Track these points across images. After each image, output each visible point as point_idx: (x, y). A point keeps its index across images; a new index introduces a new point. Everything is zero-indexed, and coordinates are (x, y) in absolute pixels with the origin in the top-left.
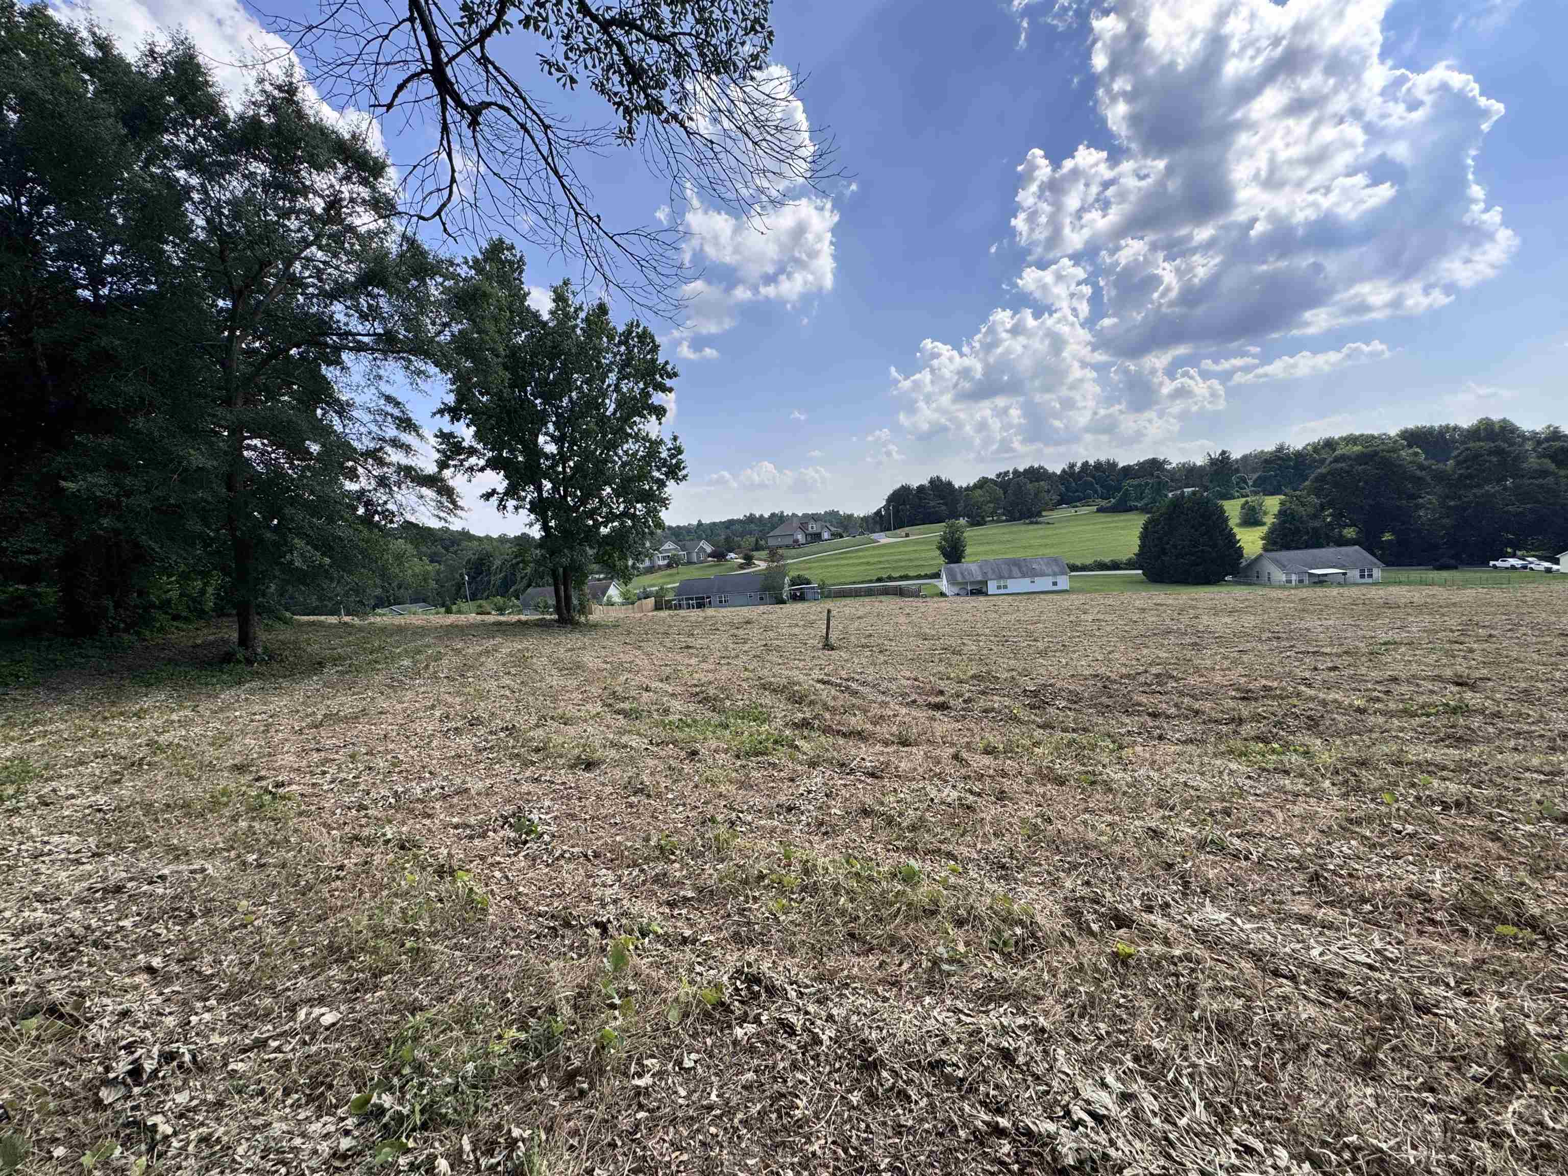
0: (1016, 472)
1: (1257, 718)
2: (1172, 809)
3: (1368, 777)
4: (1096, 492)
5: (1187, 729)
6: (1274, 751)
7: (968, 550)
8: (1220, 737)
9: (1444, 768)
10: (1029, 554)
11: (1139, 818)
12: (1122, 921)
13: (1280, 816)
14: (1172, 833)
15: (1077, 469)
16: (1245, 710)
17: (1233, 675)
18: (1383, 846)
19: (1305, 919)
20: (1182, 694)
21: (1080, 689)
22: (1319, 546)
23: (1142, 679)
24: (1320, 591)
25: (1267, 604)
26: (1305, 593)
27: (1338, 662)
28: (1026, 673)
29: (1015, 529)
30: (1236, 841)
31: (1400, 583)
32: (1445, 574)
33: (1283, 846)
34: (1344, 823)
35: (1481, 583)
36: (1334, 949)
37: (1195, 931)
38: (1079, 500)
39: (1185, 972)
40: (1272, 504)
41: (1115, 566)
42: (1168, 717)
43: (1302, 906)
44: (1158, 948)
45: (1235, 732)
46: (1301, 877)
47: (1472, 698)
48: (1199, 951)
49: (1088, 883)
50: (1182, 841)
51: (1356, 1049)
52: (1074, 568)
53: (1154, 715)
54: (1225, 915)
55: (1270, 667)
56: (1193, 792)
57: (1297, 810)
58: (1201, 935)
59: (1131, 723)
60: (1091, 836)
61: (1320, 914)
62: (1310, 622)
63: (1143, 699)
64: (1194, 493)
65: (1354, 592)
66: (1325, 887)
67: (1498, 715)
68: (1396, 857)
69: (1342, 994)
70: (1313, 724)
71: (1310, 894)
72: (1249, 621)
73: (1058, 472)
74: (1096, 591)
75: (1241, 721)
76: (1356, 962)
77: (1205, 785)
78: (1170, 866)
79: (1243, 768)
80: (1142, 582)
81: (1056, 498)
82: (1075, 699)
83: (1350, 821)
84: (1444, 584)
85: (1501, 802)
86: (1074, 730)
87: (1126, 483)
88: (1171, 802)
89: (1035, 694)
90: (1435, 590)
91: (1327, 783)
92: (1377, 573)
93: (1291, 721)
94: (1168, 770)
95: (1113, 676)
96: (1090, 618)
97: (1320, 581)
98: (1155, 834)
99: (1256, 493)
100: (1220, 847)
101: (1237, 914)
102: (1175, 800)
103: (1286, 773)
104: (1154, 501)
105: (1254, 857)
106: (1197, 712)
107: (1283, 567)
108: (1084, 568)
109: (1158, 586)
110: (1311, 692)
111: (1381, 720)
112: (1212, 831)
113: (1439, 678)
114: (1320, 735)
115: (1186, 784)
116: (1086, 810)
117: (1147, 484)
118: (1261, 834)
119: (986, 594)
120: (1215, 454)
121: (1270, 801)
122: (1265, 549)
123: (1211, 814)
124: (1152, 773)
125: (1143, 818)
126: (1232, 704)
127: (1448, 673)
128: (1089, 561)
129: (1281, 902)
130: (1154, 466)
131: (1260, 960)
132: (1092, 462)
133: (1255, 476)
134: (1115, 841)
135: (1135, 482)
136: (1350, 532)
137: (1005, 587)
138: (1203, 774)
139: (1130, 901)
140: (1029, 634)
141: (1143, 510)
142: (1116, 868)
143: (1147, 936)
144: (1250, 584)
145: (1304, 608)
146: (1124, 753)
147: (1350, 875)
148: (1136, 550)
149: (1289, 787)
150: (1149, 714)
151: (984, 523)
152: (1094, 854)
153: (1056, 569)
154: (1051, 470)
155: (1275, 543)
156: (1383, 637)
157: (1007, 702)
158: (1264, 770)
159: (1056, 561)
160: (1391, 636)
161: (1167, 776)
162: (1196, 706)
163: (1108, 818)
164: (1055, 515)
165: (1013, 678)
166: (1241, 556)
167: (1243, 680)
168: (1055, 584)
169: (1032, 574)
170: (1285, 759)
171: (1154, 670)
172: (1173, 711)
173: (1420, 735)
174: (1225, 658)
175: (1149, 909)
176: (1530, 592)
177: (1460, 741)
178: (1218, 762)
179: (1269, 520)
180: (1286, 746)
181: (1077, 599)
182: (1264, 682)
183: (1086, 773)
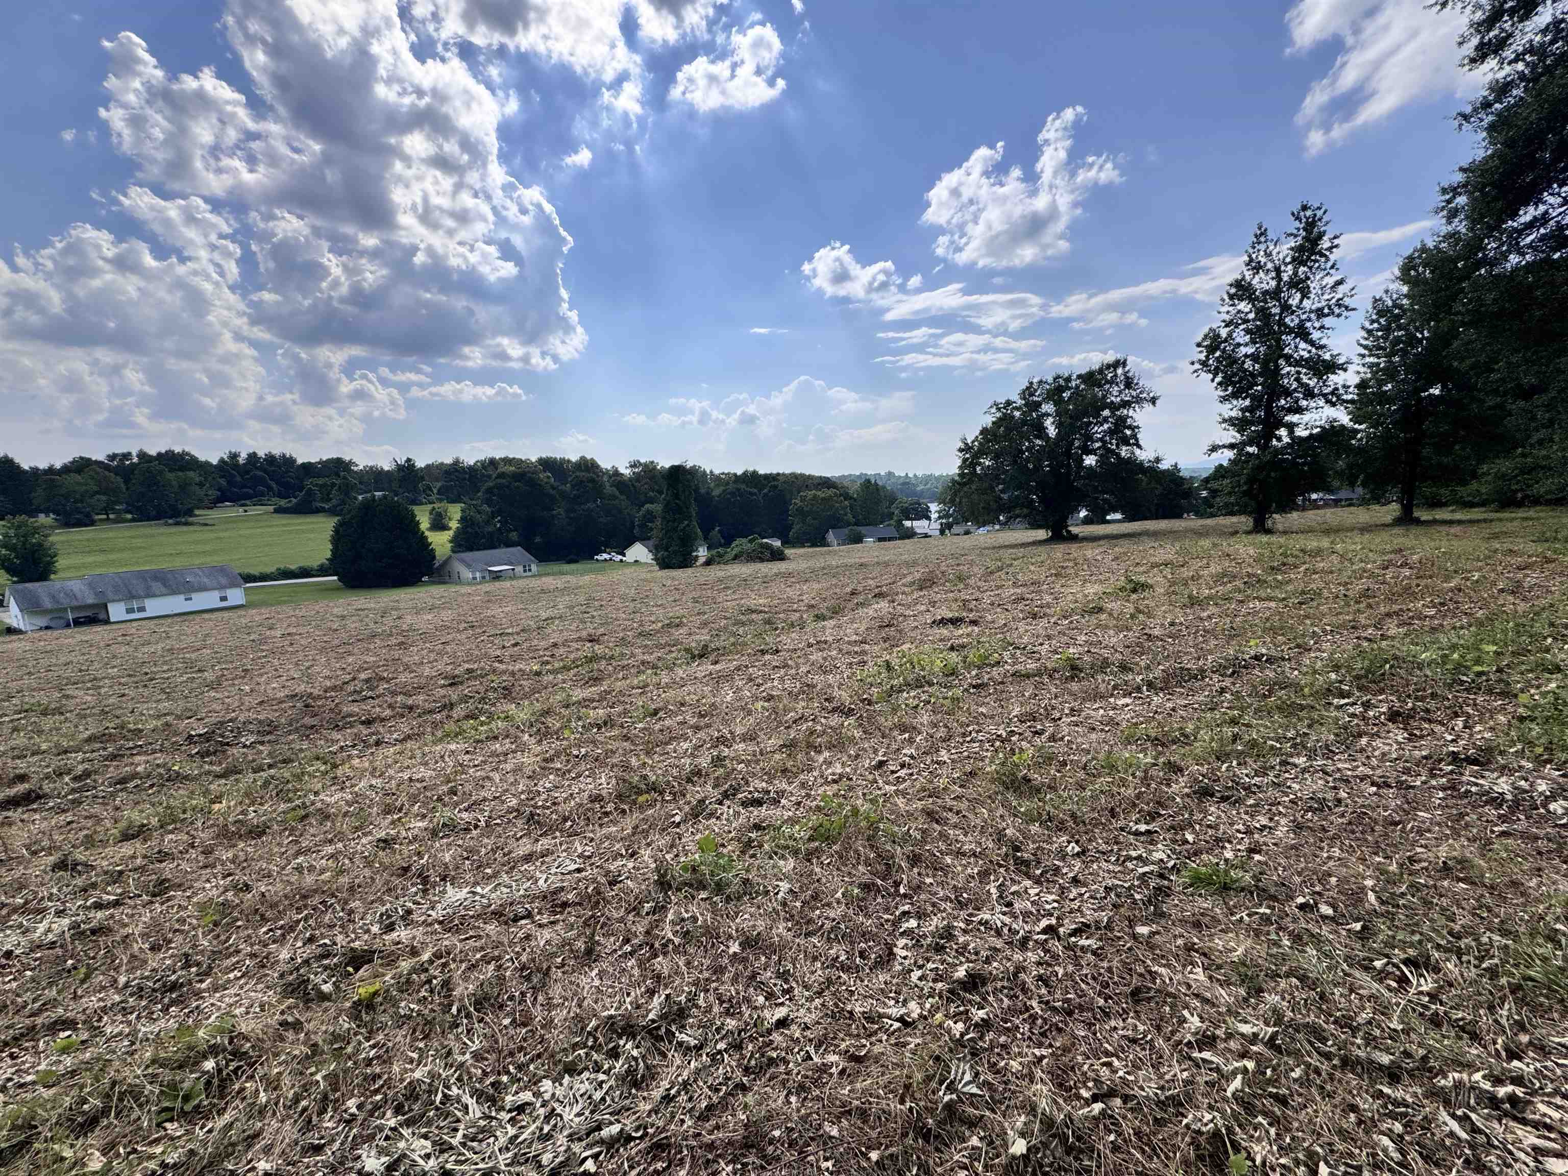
0: (142, 455)
1: (465, 699)
2: (400, 810)
3: (554, 723)
4: (270, 488)
5: (405, 727)
6: (482, 724)
7: (61, 562)
8: (435, 725)
9: (593, 701)
10: (178, 563)
11: (365, 835)
12: (358, 959)
13: (496, 777)
14: (404, 833)
15: (241, 460)
16: (454, 694)
17: (440, 666)
18: (569, 771)
19: (528, 858)
20: (394, 693)
21: (272, 716)
22: (494, 547)
23: (350, 688)
24: (497, 584)
25: (460, 599)
26: (487, 587)
27: (518, 639)
28: (190, 714)
29: (148, 531)
30: (465, 815)
31: (548, 574)
32: (573, 566)
33: (503, 802)
34: (544, 764)
35: (591, 571)
36: (553, 870)
37: (441, 923)
38: (249, 497)
39: (436, 973)
40: (455, 513)
41: (305, 573)
42: (383, 720)
43: (524, 848)
44: (405, 965)
45: (449, 717)
46: (520, 823)
47: (599, 649)
48: (449, 940)
49: (311, 940)
50: (415, 838)
51: (580, 945)
52: (249, 578)
53: (368, 723)
54: (466, 890)
55: (468, 652)
56: (419, 785)
57: (508, 767)
58: (448, 925)
59: (342, 738)
60: (309, 880)
61: (539, 847)
62: (495, 611)
63: (355, 708)
64: (385, 497)
65: (521, 583)
66: (538, 823)
67: (612, 657)
68: (579, 775)
69: (565, 905)
70: (507, 693)
71: (528, 834)
72: (447, 615)
73: (215, 462)
74: (285, 602)
75: (452, 706)
76: (570, 873)
77: (430, 773)
78: (406, 870)
79: (462, 746)
80: (338, 589)
81: (214, 493)
82: (268, 729)
83: (546, 760)
84: (571, 573)
85: (625, 713)
86: (270, 766)
87: (308, 482)
88: (398, 804)
89: (207, 737)
90: (568, 578)
91: (526, 737)
92: (534, 568)
93: (491, 695)
94: (391, 772)
95: (316, 692)
96: (278, 633)
97: (497, 576)
98: (386, 843)
99: (441, 500)
100: (450, 827)
101: (476, 884)
102: (403, 799)
103: (496, 738)
104: (343, 502)
105: (483, 824)
106: (411, 708)
107: (468, 566)
108: (264, 578)
109: (356, 591)
110: (503, 667)
111: (551, 677)
112: (444, 814)
113: (580, 639)
114: (513, 700)
115: (411, 779)
116: (298, 853)
117: (333, 485)
118: (485, 799)
119: (107, 622)
120: (402, 460)
121: (487, 767)
122: (453, 551)
123: (440, 799)
124: (374, 782)
125: (370, 833)
126: (443, 692)
127: (584, 634)
128: (270, 569)
129: (510, 852)
130: (338, 466)
131: (502, 915)
132: (261, 454)
133: (439, 485)
134: (341, 872)
135: (321, 481)
136: (514, 536)
137: (142, 609)
138: (426, 764)
139: (368, 931)
140: (189, 665)
141: (332, 512)
142: (346, 903)
143: (391, 960)
144: (444, 583)
145: (489, 599)
146: (339, 772)
147: (554, 804)
148: (329, 554)
149: (500, 750)
150: (363, 723)
151: (92, 523)
152: (315, 900)
153: (224, 581)
154: (202, 457)
155: (460, 546)
156: (544, 615)
157: (160, 759)
158: (478, 741)
159: (222, 570)
160: (549, 613)
161: (391, 778)
162: (410, 702)
163: (330, 849)
164: (214, 514)
165: (167, 724)
166: (434, 557)
167: (449, 668)
168: (223, 599)
169: (187, 589)
170: (493, 725)
171: (363, 676)
172: (388, 712)
173: (575, 683)
174: (431, 651)
175: (390, 928)
176: (616, 575)
177: (596, 680)
178: (438, 748)
179: (454, 525)
180: (491, 717)
181: (255, 615)
182: (467, 666)
183: (294, 809)
